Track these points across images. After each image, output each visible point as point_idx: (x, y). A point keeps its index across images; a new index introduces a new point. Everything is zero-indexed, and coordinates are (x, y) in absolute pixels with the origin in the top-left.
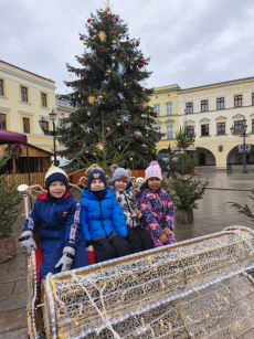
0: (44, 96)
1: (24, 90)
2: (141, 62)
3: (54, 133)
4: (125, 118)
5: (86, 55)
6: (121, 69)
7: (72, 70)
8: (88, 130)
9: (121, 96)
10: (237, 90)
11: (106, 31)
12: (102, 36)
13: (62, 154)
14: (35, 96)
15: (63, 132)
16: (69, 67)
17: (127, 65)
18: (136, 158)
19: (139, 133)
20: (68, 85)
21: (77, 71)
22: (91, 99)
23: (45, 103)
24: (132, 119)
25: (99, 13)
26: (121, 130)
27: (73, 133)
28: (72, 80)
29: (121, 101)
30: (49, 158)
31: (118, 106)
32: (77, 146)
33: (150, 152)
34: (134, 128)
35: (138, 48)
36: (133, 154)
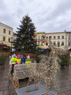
0: (10, 32)
1: (5, 30)
2: (34, 28)
3: (12, 42)
4: (29, 41)
5: (22, 25)
6: (29, 30)
7: (18, 29)
8: (20, 43)
9: (29, 36)
10: (59, 35)
11: (27, 21)
12: (26, 22)
13: (13, 48)
14: (7, 32)
15: (14, 42)
16: (17, 28)
17: (31, 29)
18: (31, 51)
19: (32, 45)
20: (17, 32)
21: (19, 29)
22: (22, 36)
23: (10, 33)
24: (31, 41)
25: (25, 16)
26: (28, 44)
27: (17, 43)
28: (18, 31)
29: (29, 37)
30: (10, 49)
31: (28, 38)
32: (17, 46)
33: (35, 49)
34: (31, 43)
35: (34, 25)
36: (30, 49)
